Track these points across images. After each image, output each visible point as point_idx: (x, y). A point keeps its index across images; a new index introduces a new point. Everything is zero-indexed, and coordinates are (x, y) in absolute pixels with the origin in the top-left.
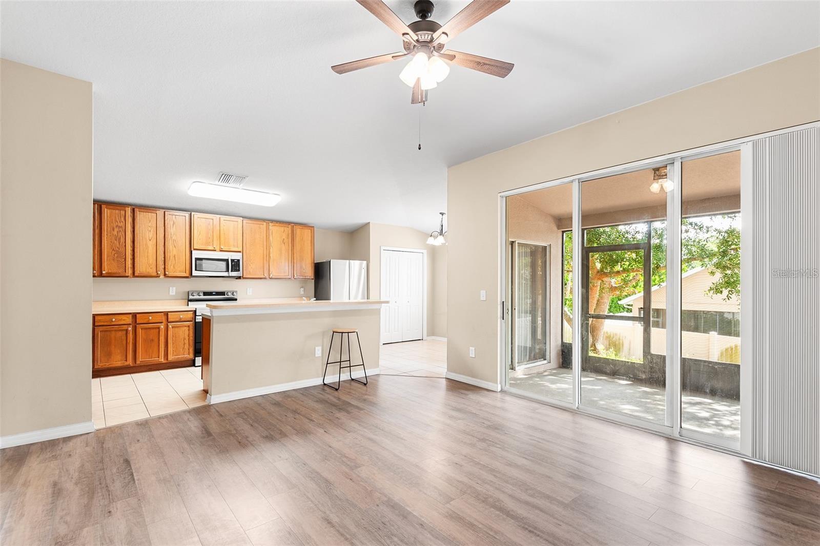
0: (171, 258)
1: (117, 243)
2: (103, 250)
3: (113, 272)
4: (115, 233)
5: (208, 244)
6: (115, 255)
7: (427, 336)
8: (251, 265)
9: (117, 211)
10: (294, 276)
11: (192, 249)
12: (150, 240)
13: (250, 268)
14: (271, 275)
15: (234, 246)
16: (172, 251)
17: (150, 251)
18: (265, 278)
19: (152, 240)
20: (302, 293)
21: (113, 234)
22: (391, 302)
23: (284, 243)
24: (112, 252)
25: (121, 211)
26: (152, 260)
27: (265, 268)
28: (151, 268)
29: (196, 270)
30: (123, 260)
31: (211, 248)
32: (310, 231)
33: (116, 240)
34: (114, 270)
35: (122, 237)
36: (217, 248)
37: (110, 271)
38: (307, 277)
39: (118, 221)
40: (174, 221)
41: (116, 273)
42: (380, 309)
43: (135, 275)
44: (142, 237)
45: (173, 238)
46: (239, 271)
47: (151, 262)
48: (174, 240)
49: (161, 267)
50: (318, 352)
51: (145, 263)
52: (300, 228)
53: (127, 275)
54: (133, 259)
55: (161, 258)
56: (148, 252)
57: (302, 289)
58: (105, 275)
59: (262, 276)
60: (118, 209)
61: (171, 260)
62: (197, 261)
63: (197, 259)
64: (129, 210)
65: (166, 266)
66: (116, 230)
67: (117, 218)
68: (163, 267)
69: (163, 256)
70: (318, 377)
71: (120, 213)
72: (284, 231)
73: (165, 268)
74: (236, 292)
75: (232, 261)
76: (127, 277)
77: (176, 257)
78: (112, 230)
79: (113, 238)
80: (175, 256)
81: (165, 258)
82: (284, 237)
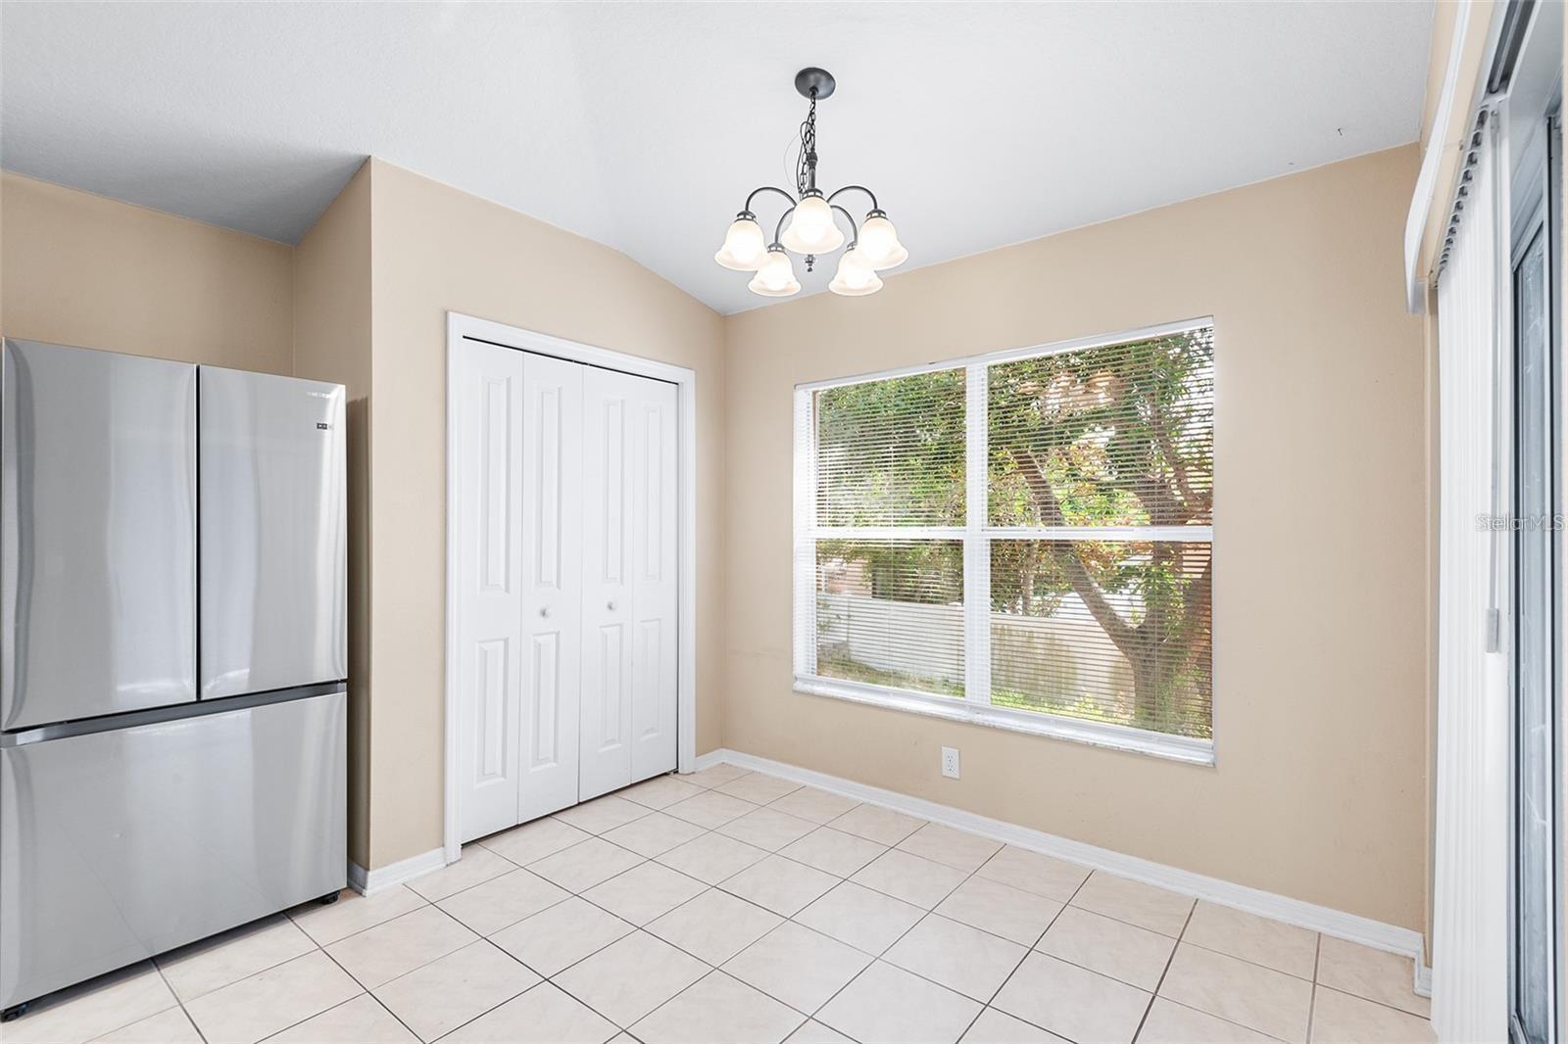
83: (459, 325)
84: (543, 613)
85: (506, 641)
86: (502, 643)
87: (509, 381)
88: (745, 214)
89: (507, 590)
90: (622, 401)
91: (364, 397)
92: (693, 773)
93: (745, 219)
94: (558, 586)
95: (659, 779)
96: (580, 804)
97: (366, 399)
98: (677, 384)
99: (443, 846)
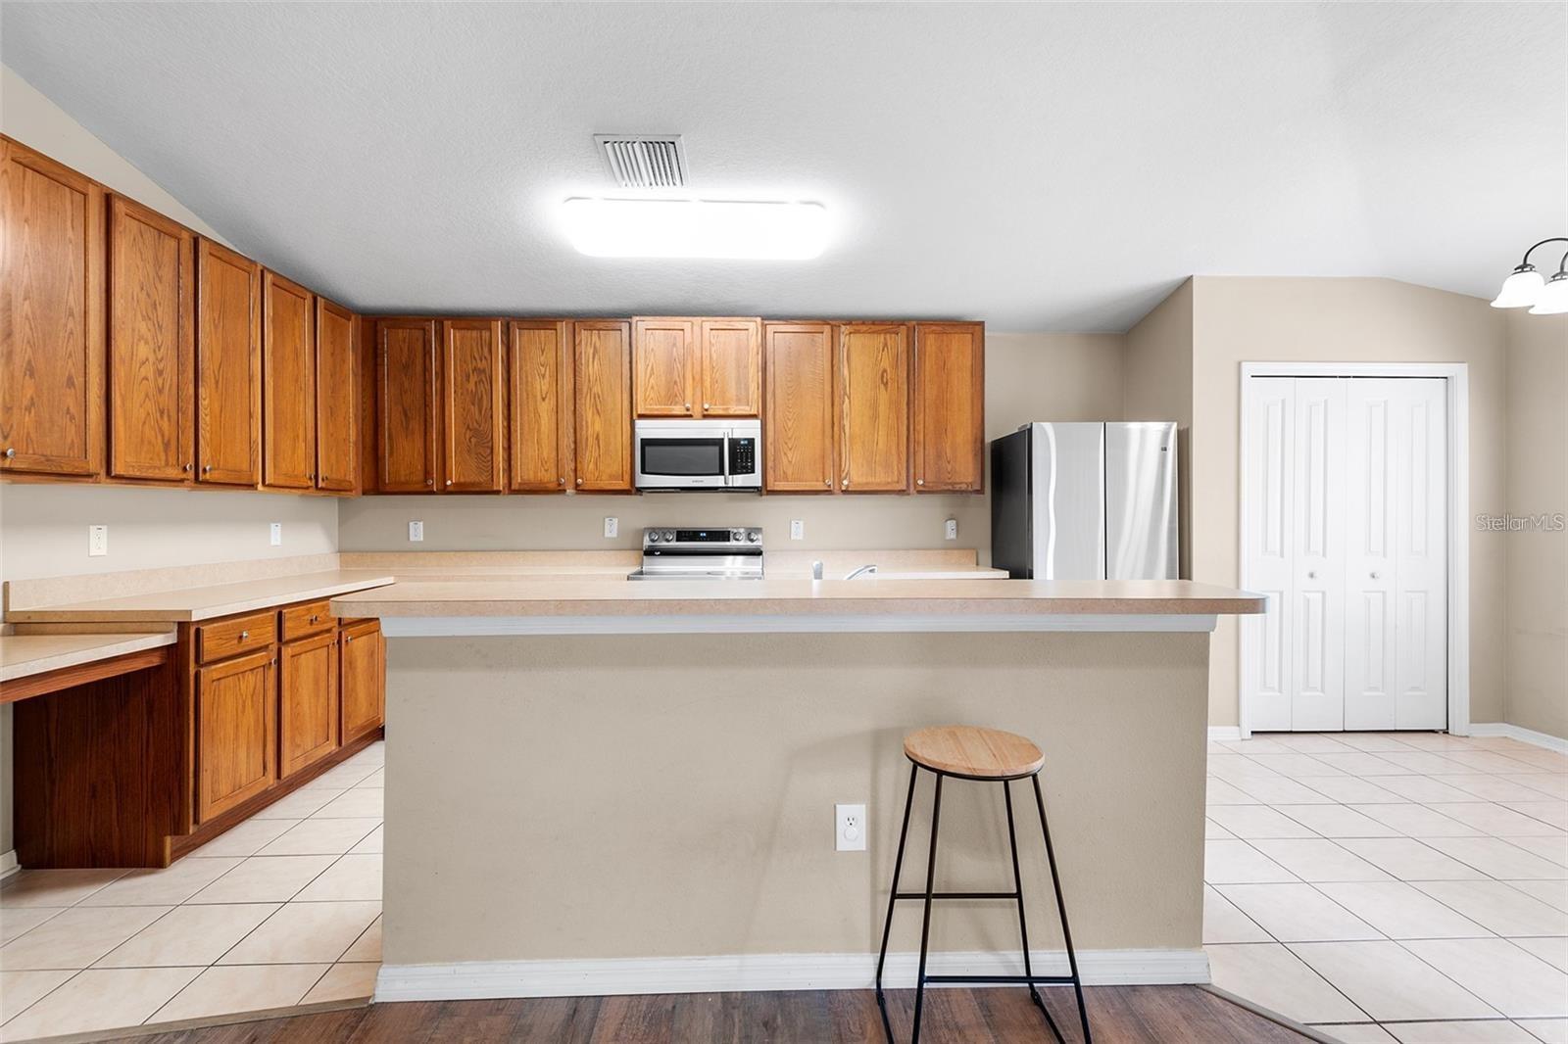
0: (590, 439)
1: (475, 410)
2: (447, 430)
3: (468, 480)
4: (471, 386)
5: (672, 398)
6: (472, 440)
7: (1475, 719)
8: (790, 455)
9: (475, 333)
10: (916, 483)
11: (635, 417)
12: (544, 399)
13: (785, 460)
14: (845, 482)
15: (739, 401)
16: (593, 425)
17: (543, 428)
18: (828, 492)
19: (547, 400)
20: (951, 535)
21: (467, 390)
22: (1272, 606)
23: (886, 384)
24: (465, 434)
25: (484, 332)
26: (548, 452)
27: (829, 463)
28: (546, 471)
29: (643, 471)
30: (489, 451)
31: (678, 410)
32: (970, 336)
33: (473, 404)
34: (472, 477)
35: (485, 396)
36: (697, 411)
37: (462, 480)
38: (957, 487)
39: (476, 356)
40: (595, 347)
41: (473, 484)
42: (1207, 634)
43: (513, 487)
44: (526, 390)
45: (595, 390)
46: (753, 472)
47: (545, 455)
48: (597, 396)
49: (569, 466)
50: (852, 828)
51: (534, 458)
52: (933, 332)
53: (495, 488)
54: (509, 449)
55: (567, 442)
56: (539, 430)
57: (951, 524)
58: (451, 489)
59: (820, 486)
60: (474, 328)
61: (589, 448)
62: (647, 448)
63: (646, 443)
64: (498, 326)
65: (578, 465)
66: (473, 379)
67: (475, 349)
68: (572, 466)
69: (572, 439)
70: (851, 948)
71: (481, 336)
72: (886, 345)
73: (576, 470)
74: (758, 530)
75: (734, 443)
76: (498, 492)
77: (601, 437)
78: (464, 379)
79: (468, 399)
80: (597, 438)
81: (575, 442)
82: (886, 364)
83: (1248, 369)
84: (1312, 575)
85: (1281, 593)
86: (1278, 595)
87: (1283, 401)
88: (1524, 267)
89: (1282, 555)
90: (1385, 402)
91: (1186, 427)
92: (1467, 737)
93: (1523, 271)
94: (1324, 555)
95: (1427, 734)
96: (1344, 732)
97: (1188, 429)
98: (1446, 378)
99: (1239, 725)
